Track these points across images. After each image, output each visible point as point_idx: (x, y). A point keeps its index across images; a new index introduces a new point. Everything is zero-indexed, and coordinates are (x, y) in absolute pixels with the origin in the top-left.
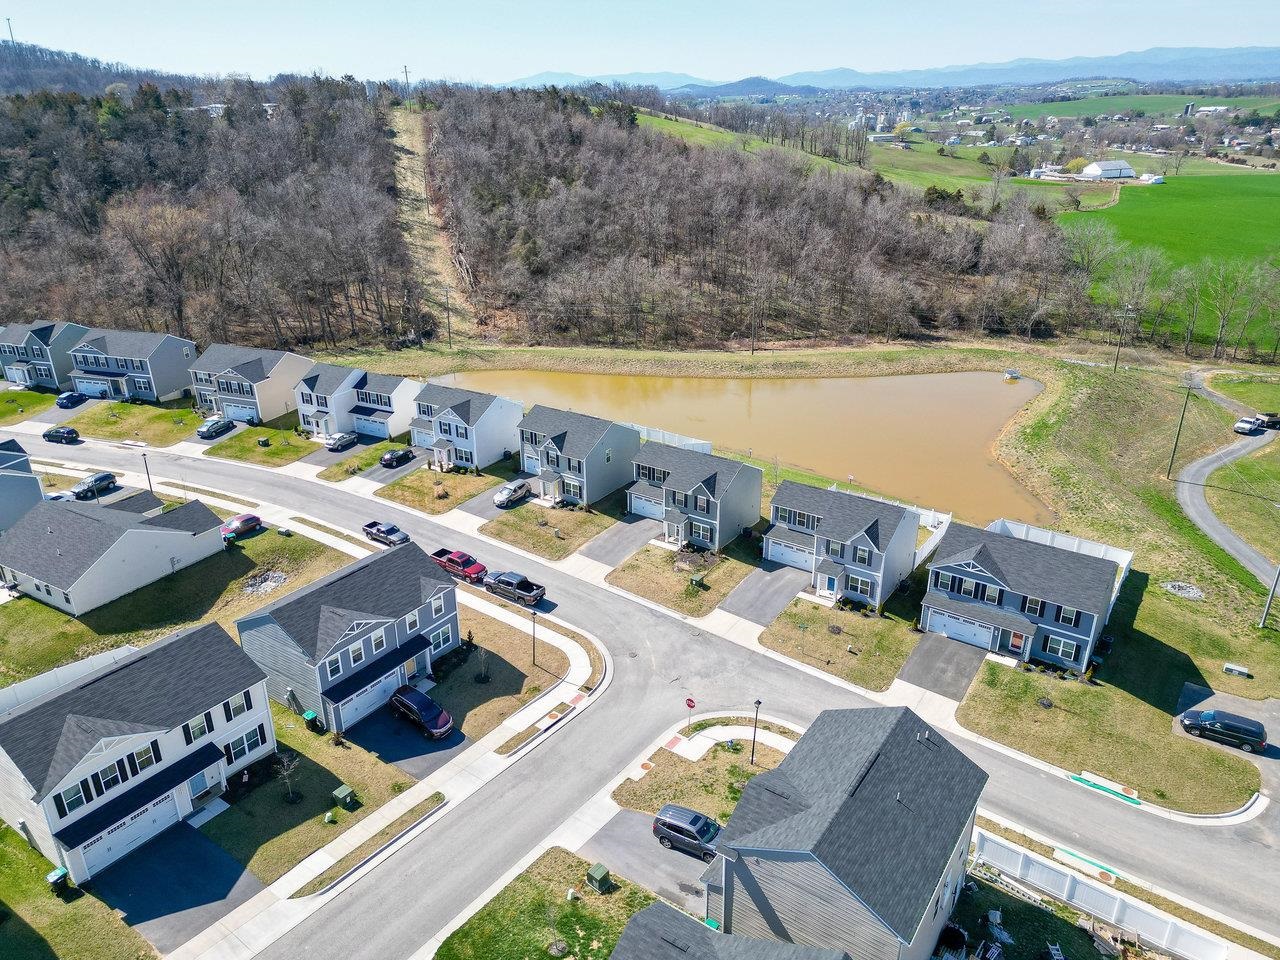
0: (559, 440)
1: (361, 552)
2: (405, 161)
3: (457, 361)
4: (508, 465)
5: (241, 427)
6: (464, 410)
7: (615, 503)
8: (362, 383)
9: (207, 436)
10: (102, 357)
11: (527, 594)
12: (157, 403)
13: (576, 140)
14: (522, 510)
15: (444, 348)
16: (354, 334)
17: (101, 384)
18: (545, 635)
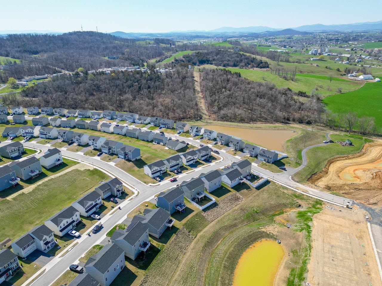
0: (221, 137)
1: (200, 147)
2: (196, 83)
3: (206, 124)
4: (215, 140)
5: (182, 133)
6: (210, 133)
7: (227, 145)
8: (197, 128)
9: (178, 134)
10: (164, 123)
11: (217, 152)
12: (170, 129)
13: (228, 80)
14: (217, 145)
15: (204, 121)
16: (189, 118)
17: (164, 126)
18: (219, 156)
